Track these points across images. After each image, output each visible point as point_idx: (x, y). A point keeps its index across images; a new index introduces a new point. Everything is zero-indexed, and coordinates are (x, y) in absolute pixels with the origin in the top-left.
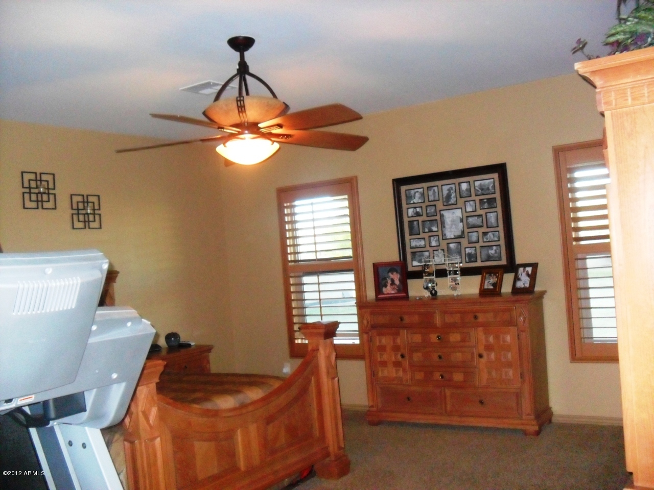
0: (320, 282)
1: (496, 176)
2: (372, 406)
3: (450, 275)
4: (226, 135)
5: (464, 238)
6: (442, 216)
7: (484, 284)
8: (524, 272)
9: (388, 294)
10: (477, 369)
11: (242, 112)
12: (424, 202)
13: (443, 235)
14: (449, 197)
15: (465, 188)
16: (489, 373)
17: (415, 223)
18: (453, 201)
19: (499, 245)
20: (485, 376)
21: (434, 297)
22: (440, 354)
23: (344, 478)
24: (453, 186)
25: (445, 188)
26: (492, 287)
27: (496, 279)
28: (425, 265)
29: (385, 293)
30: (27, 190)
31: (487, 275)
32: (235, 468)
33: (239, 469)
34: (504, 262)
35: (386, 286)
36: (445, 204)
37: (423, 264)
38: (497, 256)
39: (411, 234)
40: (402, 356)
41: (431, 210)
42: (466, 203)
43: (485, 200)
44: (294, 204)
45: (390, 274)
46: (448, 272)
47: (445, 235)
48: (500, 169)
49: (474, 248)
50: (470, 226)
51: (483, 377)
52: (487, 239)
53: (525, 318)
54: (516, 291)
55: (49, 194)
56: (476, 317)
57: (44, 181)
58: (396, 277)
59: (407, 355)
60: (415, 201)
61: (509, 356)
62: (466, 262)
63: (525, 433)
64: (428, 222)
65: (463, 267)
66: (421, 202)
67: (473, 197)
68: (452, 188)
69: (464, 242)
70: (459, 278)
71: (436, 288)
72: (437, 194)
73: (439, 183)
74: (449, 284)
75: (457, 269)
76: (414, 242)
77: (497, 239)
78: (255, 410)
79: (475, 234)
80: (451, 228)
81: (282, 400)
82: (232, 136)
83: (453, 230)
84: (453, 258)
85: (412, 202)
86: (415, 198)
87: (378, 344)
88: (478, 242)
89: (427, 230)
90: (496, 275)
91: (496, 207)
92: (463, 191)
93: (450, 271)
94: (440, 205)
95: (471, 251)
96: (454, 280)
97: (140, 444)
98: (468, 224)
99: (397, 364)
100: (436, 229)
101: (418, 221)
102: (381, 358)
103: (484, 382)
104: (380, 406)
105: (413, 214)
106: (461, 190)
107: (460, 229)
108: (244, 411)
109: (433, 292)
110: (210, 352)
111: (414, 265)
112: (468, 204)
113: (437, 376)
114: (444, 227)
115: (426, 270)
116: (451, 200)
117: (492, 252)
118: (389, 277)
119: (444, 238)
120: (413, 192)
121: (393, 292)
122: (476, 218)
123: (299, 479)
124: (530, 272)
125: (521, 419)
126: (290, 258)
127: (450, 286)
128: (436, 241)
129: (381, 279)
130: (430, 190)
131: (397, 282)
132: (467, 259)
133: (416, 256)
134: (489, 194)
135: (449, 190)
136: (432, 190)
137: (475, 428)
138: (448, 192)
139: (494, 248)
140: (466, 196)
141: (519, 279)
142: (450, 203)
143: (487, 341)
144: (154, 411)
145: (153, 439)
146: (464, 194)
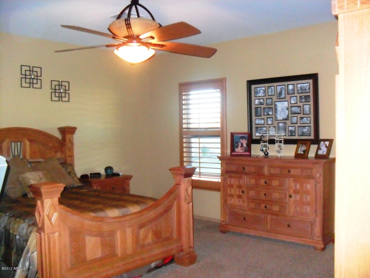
0: (200, 142)
1: (311, 81)
2: (223, 221)
3: (277, 143)
4: (121, 43)
5: (288, 120)
6: (276, 105)
7: (298, 150)
8: (324, 144)
9: (239, 152)
10: (288, 205)
11: (129, 28)
12: (265, 96)
13: (276, 117)
14: (280, 93)
15: (291, 88)
16: (295, 208)
17: (259, 109)
18: (283, 96)
19: (310, 126)
20: (292, 209)
21: (266, 156)
22: (265, 192)
23: (191, 266)
24: (284, 87)
25: (279, 88)
26: (302, 153)
27: (306, 148)
28: (262, 136)
29: (237, 151)
30: (24, 76)
31: (301, 145)
32: (113, 255)
33: (117, 256)
34: (312, 137)
35: (237, 147)
36: (278, 98)
37: (261, 135)
38: (308, 133)
39: (256, 116)
40: (243, 192)
41: (269, 101)
42: (291, 98)
43: (303, 97)
44: (189, 93)
45: (241, 140)
46: (276, 141)
47: (277, 117)
48: (314, 77)
49: (294, 127)
50: (292, 113)
51: (291, 209)
52: (303, 122)
53: (320, 175)
54: (317, 156)
55: (37, 79)
56: (289, 171)
57: (35, 71)
58: (244, 142)
59: (245, 191)
60: (260, 95)
61: (309, 198)
62: (289, 136)
63: (315, 249)
64: (267, 109)
65: (285, 138)
66: (263, 96)
67: (296, 94)
68: (283, 88)
69: (288, 123)
70: (282, 145)
71: (268, 151)
72: (273, 91)
73: (275, 84)
74: (276, 149)
75: (281, 140)
76: (257, 121)
77: (309, 122)
78: (130, 219)
79: (295, 118)
80: (281, 113)
81: (152, 214)
82: (124, 44)
83: (282, 114)
84: (280, 132)
85: (258, 96)
86: (260, 93)
87: (229, 183)
88: (297, 123)
89: (266, 114)
90: (306, 145)
91: (310, 102)
92: (290, 90)
93: (277, 141)
94: (275, 98)
95: (293, 129)
96: (279, 146)
97: (45, 235)
98: (291, 111)
99: (239, 197)
100: (272, 114)
101: (261, 107)
102: (230, 192)
103: (292, 214)
104: (227, 221)
105: (258, 103)
106: (288, 89)
107: (286, 115)
108: (123, 219)
109: (266, 153)
110: (130, 180)
111: (256, 135)
112: (292, 99)
113: (263, 206)
114: (277, 112)
115: (262, 139)
116: (282, 96)
117: (305, 130)
118: (240, 142)
119: (276, 119)
120: (259, 89)
121: (242, 151)
122: (297, 108)
123: (162, 264)
124: (327, 145)
125: (313, 239)
126: (184, 126)
127: (277, 150)
128: (271, 121)
129: (234, 143)
130: (270, 89)
131: (245, 145)
132: (289, 134)
133: (258, 130)
134: (306, 93)
135: (281, 89)
136: (271, 89)
137: (284, 242)
138: (280, 90)
139: (307, 128)
140: (291, 93)
141: (320, 149)
142: (281, 97)
143: (295, 187)
144: (55, 216)
145: (53, 233)
146: (290, 92)
